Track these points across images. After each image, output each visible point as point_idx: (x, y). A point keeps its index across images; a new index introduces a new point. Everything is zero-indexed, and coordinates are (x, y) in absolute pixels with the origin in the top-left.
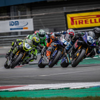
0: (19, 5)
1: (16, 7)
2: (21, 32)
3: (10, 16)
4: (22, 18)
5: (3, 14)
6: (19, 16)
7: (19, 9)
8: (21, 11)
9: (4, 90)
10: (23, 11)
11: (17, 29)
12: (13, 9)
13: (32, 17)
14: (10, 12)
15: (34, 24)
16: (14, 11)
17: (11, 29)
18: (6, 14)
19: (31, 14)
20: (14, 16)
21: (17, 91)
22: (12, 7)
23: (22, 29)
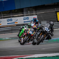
0: (29, 7)
1: (27, 9)
3: (23, 14)
4: (31, 15)
6: (29, 14)
7: (29, 10)
8: (30, 11)
12: (25, 10)
13: (36, 14)
14: (23, 12)
16: (26, 11)
17: (24, 22)
18: (21, 13)
19: (36, 13)
20: (26, 14)
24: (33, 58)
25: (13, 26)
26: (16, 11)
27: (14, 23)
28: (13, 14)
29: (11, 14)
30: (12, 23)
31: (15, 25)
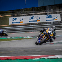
0: (52, 5)
1: (50, 7)
2: (53, 22)
3: (46, 12)
4: (54, 13)
5: (42, 11)
6: (52, 12)
7: (52, 8)
9: (42, 58)
10: (55, 9)
11: (51, 20)
12: (48, 8)
14: (46, 10)
15: (61, 17)
17: (47, 20)
18: (44, 11)
19: (60, 11)
20: (49, 12)
21: (51, 58)
22: (48, 6)
23: (54, 20)
24: (55, 58)
25: (35, 25)
26: (39, 8)
27: (36, 21)
28: (35, 12)
29: (34, 12)
30: (34, 21)
31: (38, 24)
